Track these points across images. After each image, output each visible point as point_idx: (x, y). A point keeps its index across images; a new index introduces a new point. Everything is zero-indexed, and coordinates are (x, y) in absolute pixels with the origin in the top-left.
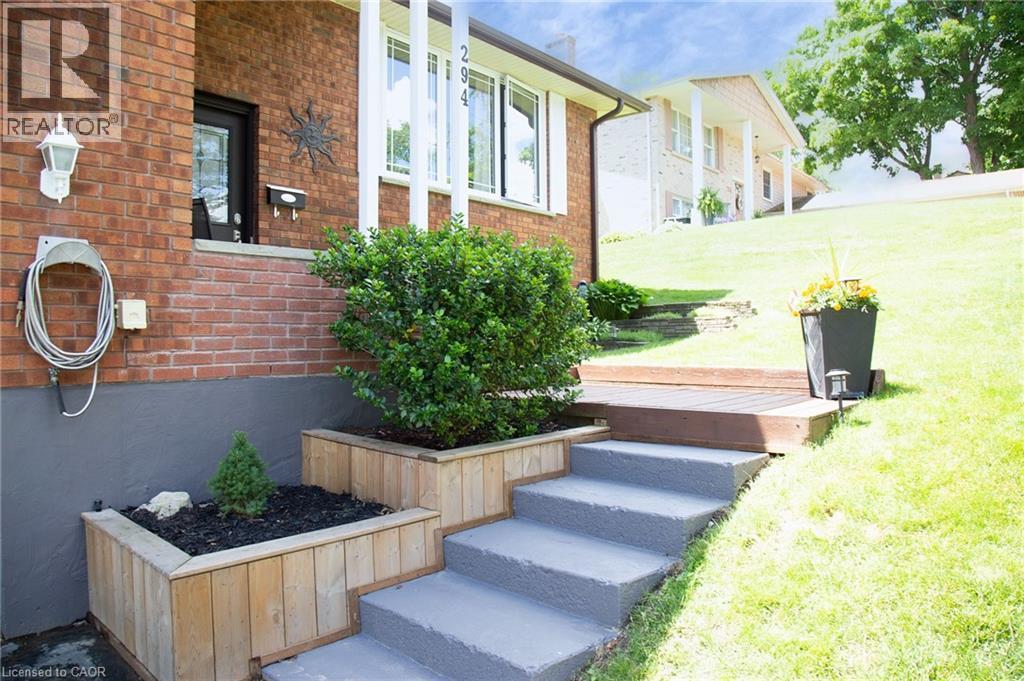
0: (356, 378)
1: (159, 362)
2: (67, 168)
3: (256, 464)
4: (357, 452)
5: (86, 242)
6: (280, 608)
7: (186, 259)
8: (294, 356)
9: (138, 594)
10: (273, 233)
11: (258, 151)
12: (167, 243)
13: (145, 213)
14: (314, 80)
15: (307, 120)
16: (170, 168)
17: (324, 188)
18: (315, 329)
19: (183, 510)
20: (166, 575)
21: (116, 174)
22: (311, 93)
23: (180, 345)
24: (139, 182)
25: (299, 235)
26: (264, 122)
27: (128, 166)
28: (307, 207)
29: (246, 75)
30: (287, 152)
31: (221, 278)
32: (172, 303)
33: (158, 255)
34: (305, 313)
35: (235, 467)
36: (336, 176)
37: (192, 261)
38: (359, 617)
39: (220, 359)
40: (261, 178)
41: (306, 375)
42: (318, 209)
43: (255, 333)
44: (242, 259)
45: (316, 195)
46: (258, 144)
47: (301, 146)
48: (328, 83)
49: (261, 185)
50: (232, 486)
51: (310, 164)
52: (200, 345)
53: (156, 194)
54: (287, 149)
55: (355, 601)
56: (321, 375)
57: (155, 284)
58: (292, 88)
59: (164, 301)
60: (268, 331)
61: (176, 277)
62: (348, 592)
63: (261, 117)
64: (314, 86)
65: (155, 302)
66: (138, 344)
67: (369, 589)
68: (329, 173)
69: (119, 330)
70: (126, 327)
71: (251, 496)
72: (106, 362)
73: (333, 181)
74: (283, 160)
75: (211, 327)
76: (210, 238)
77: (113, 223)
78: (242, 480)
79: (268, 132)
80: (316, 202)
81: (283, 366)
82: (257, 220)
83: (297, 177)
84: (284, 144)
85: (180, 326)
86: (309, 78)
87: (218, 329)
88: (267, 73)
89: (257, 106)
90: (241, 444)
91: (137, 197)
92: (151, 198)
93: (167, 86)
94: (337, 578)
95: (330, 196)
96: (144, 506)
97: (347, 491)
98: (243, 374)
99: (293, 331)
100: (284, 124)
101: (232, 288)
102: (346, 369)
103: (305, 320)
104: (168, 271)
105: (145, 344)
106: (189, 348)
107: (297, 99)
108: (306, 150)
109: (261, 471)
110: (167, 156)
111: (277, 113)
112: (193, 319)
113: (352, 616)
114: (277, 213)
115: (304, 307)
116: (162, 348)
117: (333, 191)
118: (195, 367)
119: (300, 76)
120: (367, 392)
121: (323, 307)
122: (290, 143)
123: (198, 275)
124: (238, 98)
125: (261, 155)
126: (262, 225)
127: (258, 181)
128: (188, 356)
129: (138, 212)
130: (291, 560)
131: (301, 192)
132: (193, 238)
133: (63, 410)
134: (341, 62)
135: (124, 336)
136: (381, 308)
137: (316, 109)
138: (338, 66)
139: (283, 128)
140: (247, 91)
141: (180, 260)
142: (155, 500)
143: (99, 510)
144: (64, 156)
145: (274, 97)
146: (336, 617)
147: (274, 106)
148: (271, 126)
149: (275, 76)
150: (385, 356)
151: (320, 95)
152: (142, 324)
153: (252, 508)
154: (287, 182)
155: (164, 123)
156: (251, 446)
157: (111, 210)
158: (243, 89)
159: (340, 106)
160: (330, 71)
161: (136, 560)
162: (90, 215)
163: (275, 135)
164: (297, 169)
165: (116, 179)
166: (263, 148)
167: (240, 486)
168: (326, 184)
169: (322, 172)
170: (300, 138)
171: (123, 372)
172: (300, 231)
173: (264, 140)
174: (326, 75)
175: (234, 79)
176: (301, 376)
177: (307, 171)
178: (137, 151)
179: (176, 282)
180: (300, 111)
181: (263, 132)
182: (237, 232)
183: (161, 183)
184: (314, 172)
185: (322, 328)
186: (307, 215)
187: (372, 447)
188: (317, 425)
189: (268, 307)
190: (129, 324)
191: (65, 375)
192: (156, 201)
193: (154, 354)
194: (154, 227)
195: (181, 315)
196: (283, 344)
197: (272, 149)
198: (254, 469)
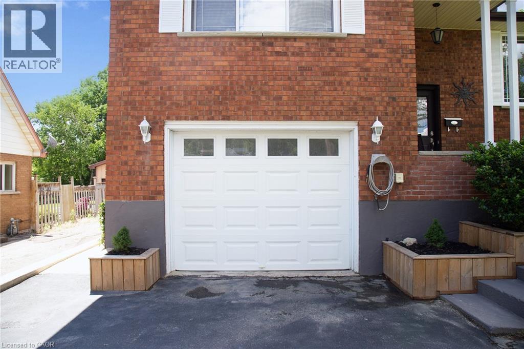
0: (481, 201)
1: (407, 194)
2: (380, 133)
3: (441, 230)
4: (481, 230)
5: (384, 155)
6: (448, 276)
7: (416, 158)
8: (456, 192)
9: (401, 265)
10: (448, 138)
11: (440, 104)
12: (410, 153)
13: (402, 144)
14: (464, 68)
15: (462, 87)
16: (410, 127)
17: (471, 116)
18: (465, 182)
19: (414, 244)
20: (412, 258)
21: (393, 132)
22: (463, 74)
23: (414, 188)
24: (400, 134)
25: (459, 138)
26: (442, 92)
27: (397, 129)
28: (463, 126)
29: (433, 74)
30: (453, 103)
31: (428, 164)
32: (412, 173)
33: (407, 158)
34: (461, 176)
35: (434, 230)
36: (477, 110)
37: (418, 159)
38: (477, 287)
39: (428, 193)
40: (442, 115)
41: (461, 200)
42: (468, 126)
43: (441, 184)
44: (436, 157)
45: (468, 119)
46: (440, 101)
47: (460, 99)
48: (471, 68)
49: (442, 118)
50: (432, 237)
51: (464, 106)
52: (421, 188)
53: (405, 137)
54: (453, 101)
55: (476, 281)
56: (467, 200)
57: (406, 167)
58: (454, 74)
59: (409, 173)
60: (446, 183)
61: (413, 164)
62: (473, 277)
63: (441, 89)
64: (464, 71)
65: (406, 173)
66: (400, 187)
67: (481, 278)
68: (473, 109)
69: (395, 183)
70: (397, 182)
71: (439, 241)
72: (392, 193)
73: (476, 112)
74: (451, 106)
75: (425, 182)
76: (424, 150)
77: (393, 148)
78: (436, 235)
79: (444, 95)
80: (467, 122)
81: (452, 196)
82: (441, 133)
83: (458, 113)
84: (451, 99)
85: (414, 181)
86: (462, 68)
87: (427, 182)
88: (443, 70)
89: (439, 85)
90: (436, 223)
91: (400, 139)
92: (404, 139)
93: (408, 100)
94: (469, 272)
95: (474, 119)
96: (402, 241)
97: (477, 245)
98: (437, 199)
99: (456, 183)
100: (451, 90)
101: (432, 167)
102: (477, 198)
103: (461, 178)
104: (410, 163)
105: (403, 187)
106: (417, 189)
107: (457, 79)
108: (462, 100)
109: (443, 233)
110: (409, 123)
111: (448, 86)
112: (419, 179)
113: (474, 286)
114: (449, 130)
115: (460, 173)
116: (408, 189)
117: (476, 117)
118: (419, 196)
119: (457, 68)
120: (484, 207)
121: (468, 173)
122: (454, 99)
123: (420, 163)
124: (430, 84)
125: (441, 106)
126: (443, 135)
127: (440, 117)
128: (417, 192)
129: (400, 144)
130: (452, 262)
131: (460, 119)
132: (418, 151)
133: (379, 208)
134: (477, 56)
135: (397, 185)
136: (490, 176)
137: (466, 81)
138: (476, 58)
139: (451, 92)
140: (434, 80)
141: (414, 159)
142: (405, 240)
143: (387, 241)
144: (379, 129)
145: (446, 80)
146: (468, 286)
147: (446, 84)
148: (445, 93)
149: (446, 71)
150: (492, 194)
151: (467, 74)
152: (402, 181)
153: (439, 245)
154: (453, 116)
155: (408, 112)
156: (439, 224)
157: (392, 144)
158: (432, 79)
159: (478, 77)
160: (472, 62)
161: (401, 255)
162: (386, 146)
163: (447, 96)
164: (458, 109)
165: (393, 133)
166: (442, 102)
167: (435, 237)
168: (472, 113)
169: (470, 109)
170: (459, 95)
171: (396, 197)
172: (460, 136)
173: (443, 99)
174: (469, 64)
175: (428, 76)
176: (459, 200)
177: (462, 109)
178: (399, 123)
179: (413, 166)
180: (458, 83)
181: (441, 96)
182: (432, 139)
183: (407, 133)
184: (466, 109)
185: (468, 182)
186: (464, 129)
187: (487, 228)
188: (466, 220)
189: (446, 174)
190: (398, 181)
191: (379, 197)
192: (406, 139)
193: (406, 191)
194: (405, 148)
195: (415, 178)
196: (452, 187)
197: (446, 101)
198: (440, 232)
